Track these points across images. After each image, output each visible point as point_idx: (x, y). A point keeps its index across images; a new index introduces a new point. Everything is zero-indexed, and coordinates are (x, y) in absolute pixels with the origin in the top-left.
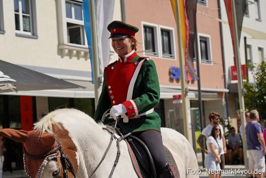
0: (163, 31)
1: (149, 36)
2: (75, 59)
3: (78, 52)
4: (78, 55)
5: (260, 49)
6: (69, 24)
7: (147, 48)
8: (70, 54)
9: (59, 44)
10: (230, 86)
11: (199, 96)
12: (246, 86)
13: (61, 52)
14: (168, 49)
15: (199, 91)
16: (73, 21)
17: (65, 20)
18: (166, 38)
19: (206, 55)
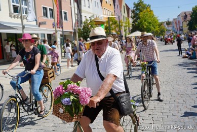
0: (50, 9)
1: (45, 11)
2: (16, 19)
3: (18, 16)
4: (18, 17)
5: (85, 17)
6: (13, 6)
7: (44, 15)
8: (14, 17)
9: (10, 13)
10: (75, 30)
11: (63, 33)
12: (79, 29)
13: (11, 16)
14: (52, 16)
15: (63, 31)
16: (15, 4)
17: (12, 4)
18: (51, 12)
19: (66, 18)
